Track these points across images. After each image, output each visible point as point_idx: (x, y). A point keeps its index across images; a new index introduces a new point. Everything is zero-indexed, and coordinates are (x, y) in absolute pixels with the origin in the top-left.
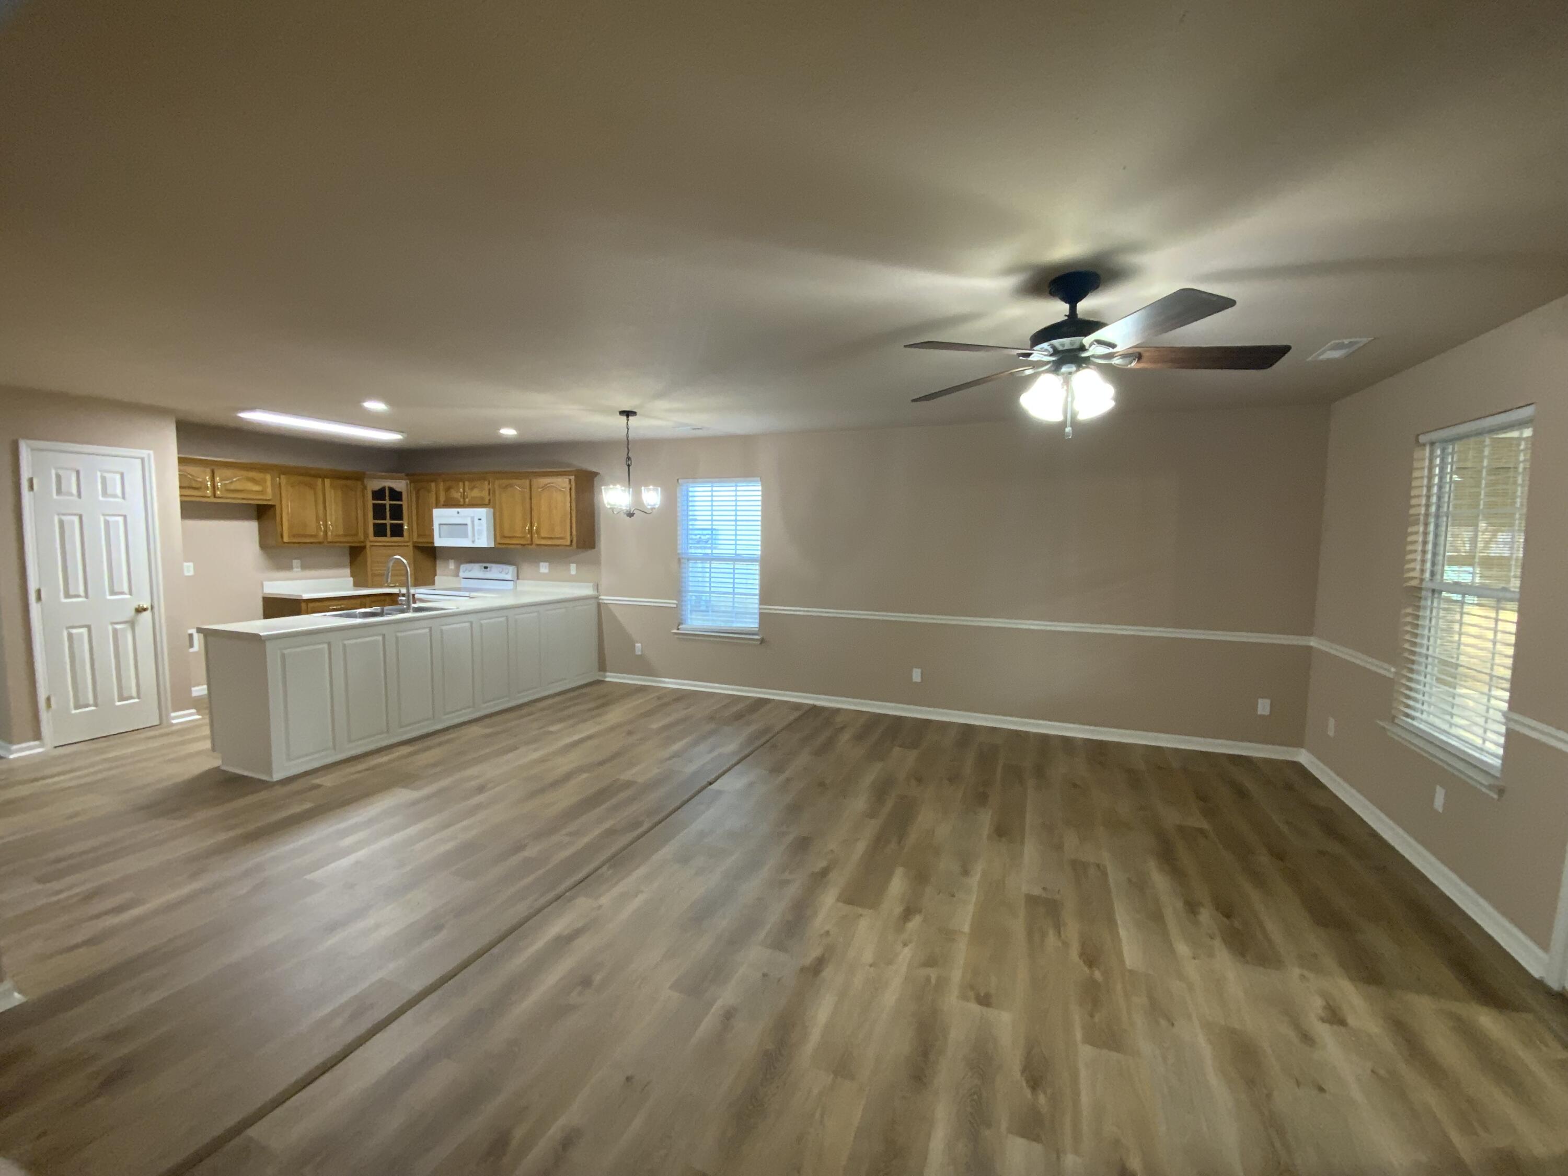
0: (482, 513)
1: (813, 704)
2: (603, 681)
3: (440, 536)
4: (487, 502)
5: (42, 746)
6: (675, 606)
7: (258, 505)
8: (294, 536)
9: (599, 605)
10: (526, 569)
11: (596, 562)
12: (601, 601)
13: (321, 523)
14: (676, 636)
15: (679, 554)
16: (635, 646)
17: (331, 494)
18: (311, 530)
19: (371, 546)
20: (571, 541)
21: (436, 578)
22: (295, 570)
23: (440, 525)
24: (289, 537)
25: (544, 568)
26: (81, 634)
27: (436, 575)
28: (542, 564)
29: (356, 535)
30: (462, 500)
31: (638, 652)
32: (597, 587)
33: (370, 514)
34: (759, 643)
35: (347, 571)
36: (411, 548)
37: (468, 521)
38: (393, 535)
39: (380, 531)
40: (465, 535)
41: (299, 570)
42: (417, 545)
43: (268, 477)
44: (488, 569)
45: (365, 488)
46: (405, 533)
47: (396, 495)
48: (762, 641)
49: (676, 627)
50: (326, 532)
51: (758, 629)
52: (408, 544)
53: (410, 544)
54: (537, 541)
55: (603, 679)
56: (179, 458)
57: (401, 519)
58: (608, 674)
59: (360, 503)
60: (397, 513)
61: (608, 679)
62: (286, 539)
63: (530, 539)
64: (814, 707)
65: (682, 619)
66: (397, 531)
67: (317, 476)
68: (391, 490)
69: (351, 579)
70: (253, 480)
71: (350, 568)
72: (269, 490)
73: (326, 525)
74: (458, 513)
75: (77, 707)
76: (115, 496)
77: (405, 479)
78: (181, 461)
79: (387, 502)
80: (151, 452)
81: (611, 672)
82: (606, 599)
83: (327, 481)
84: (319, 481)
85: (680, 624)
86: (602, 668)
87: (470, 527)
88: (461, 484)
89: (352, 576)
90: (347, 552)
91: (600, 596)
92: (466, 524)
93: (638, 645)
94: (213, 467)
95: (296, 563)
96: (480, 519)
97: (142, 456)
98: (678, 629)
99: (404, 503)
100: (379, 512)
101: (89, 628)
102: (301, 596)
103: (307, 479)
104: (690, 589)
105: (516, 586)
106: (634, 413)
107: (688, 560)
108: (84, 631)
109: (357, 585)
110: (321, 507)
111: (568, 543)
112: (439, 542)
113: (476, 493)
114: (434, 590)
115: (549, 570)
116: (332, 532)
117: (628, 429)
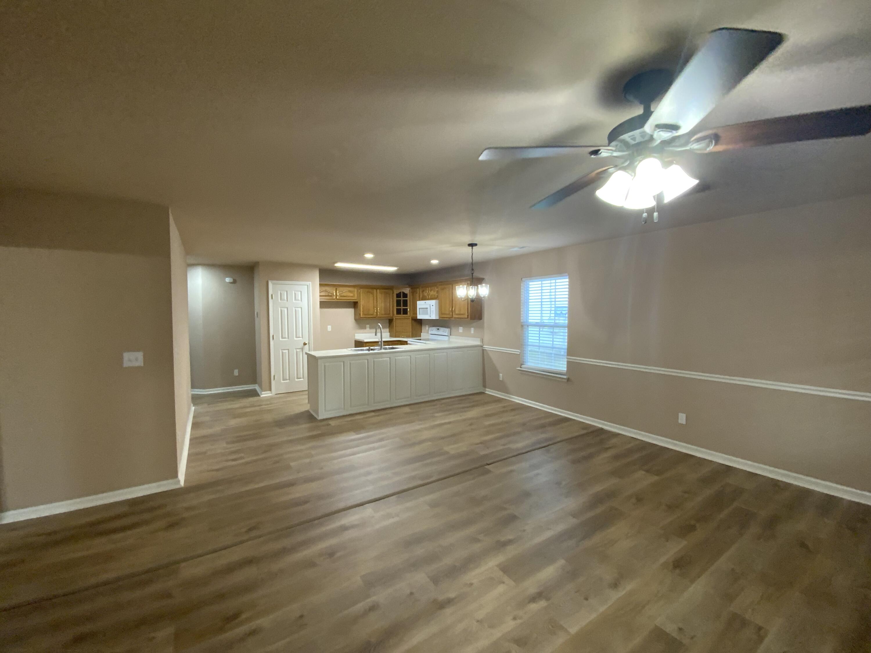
0: (433, 302)
1: (602, 428)
2: (484, 393)
3: (419, 314)
4: (436, 297)
5: (271, 393)
6: (519, 353)
7: (354, 302)
8: (365, 315)
9: (483, 350)
10: (454, 330)
11: (482, 327)
12: (484, 349)
13: (375, 309)
14: (520, 372)
15: (522, 322)
16: (499, 375)
17: (379, 295)
18: (371, 312)
19: (396, 319)
20: (468, 316)
21: (421, 333)
22: (367, 329)
23: (419, 308)
25: (461, 330)
26: (286, 352)
28: (460, 327)
29: (389, 314)
30: (427, 296)
31: (501, 379)
32: (482, 341)
33: (395, 305)
34: (566, 381)
36: (411, 319)
37: (428, 307)
38: (404, 314)
39: (399, 312)
40: (427, 314)
41: (369, 329)
42: (414, 318)
43: (356, 290)
44: (439, 330)
45: (393, 293)
46: (408, 313)
47: (405, 295)
48: (568, 380)
49: (520, 366)
50: (377, 313)
51: (565, 372)
52: (409, 318)
54: (454, 316)
55: (484, 392)
56: (320, 284)
57: (407, 306)
58: (487, 389)
59: (391, 300)
60: (405, 303)
61: (487, 392)
62: (362, 316)
63: (452, 315)
64: (602, 429)
65: (524, 362)
66: (405, 312)
67: (374, 288)
68: (404, 293)
70: (350, 291)
71: (389, 329)
72: (356, 295)
73: (377, 310)
74: (425, 303)
75: (283, 380)
76: (299, 300)
77: (409, 288)
79: (402, 299)
80: (310, 283)
81: (488, 388)
82: (486, 347)
83: (378, 291)
84: (375, 290)
85: (522, 364)
86: (485, 386)
87: (429, 309)
88: (427, 288)
89: (389, 332)
90: (388, 321)
91: (483, 345)
92: (427, 308)
93: (501, 375)
94: (336, 287)
95: (368, 326)
96: (433, 306)
97: (307, 284)
98: (521, 367)
99: (408, 299)
100: (398, 303)
101: (288, 350)
102: (364, 340)
103: (370, 290)
104: (529, 344)
105: (449, 338)
106: (476, 245)
107: (528, 326)
109: (391, 336)
110: (375, 301)
111: (466, 317)
112: (419, 317)
113: (432, 293)
114: (420, 340)
115: (463, 330)
116: (379, 313)
117: (472, 254)
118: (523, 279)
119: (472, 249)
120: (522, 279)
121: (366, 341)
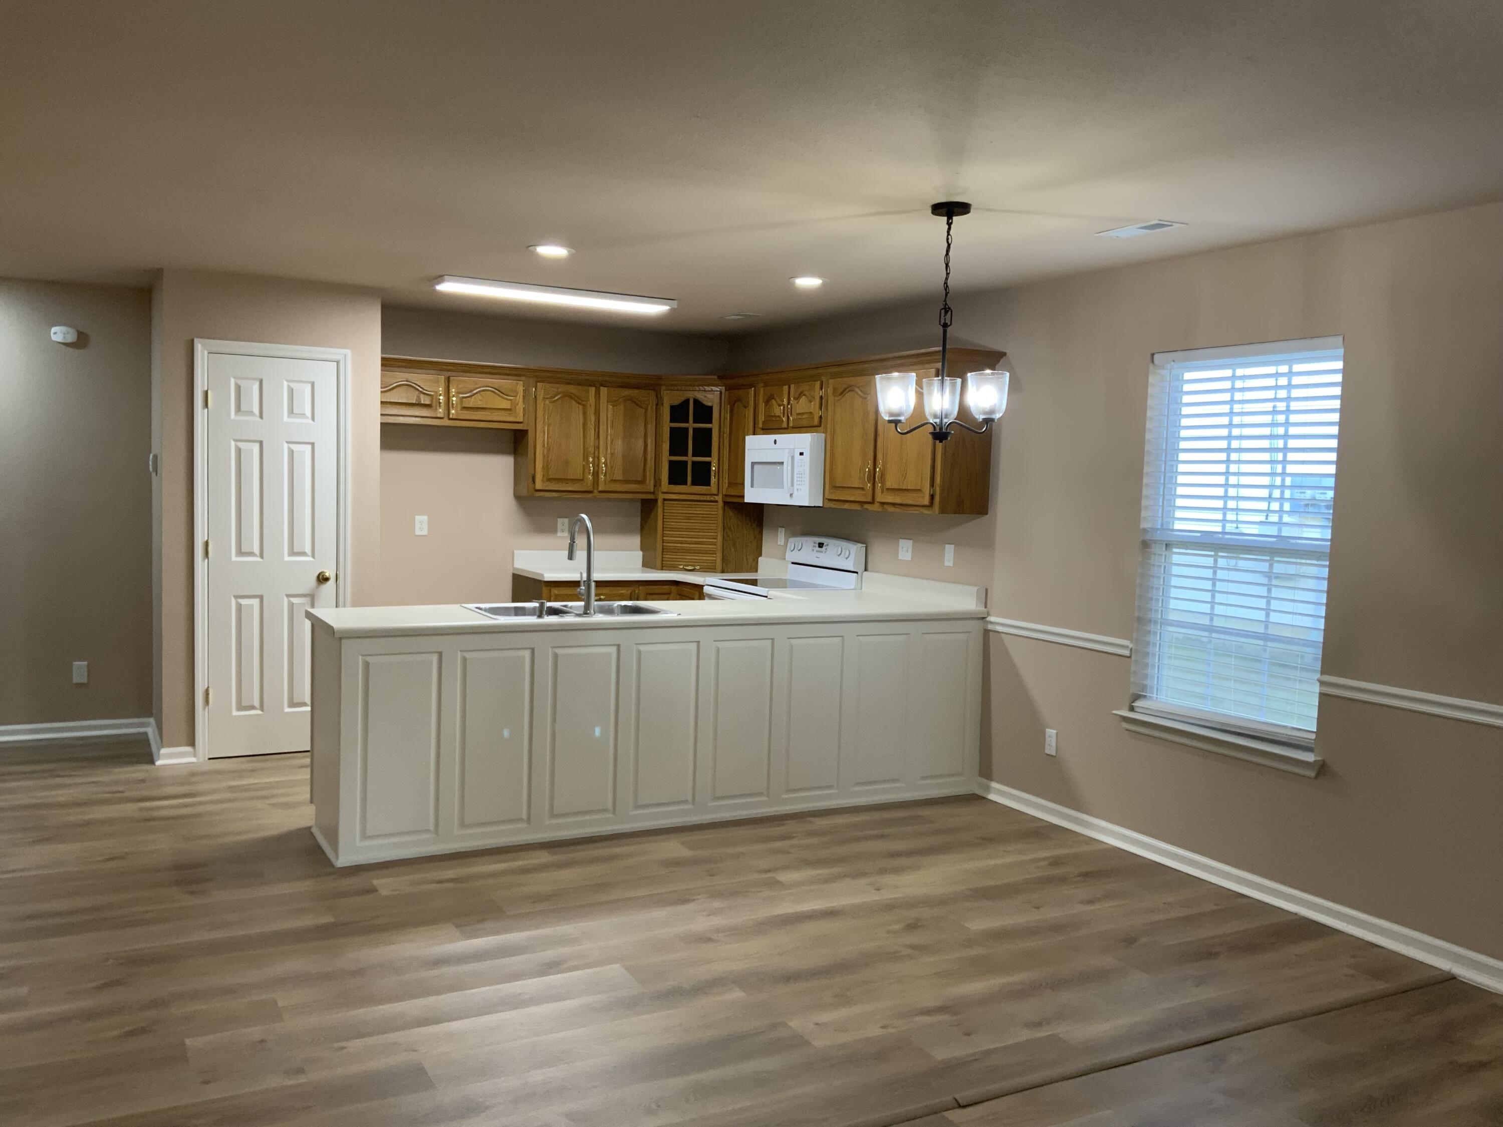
0: (804, 441)
1: (1449, 973)
2: (984, 798)
3: (752, 486)
4: (816, 421)
5: (195, 756)
6: (1126, 652)
7: (515, 431)
8: (550, 480)
9: (986, 632)
10: (879, 549)
11: (987, 544)
12: (990, 627)
13: (591, 460)
14: (1125, 725)
15: (1144, 530)
16: (1044, 733)
17: (607, 411)
18: (575, 471)
19: (665, 500)
20: (932, 497)
21: (760, 559)
22: (559, 534)
23: (753, 464)
24: (543, 481)
25: (905, 550)
26: (252, 606)
27: (761, 555)
28: (902, 543)
29: (642, 482)
30: (784, 419)
31: (1051, 749)
32: (985, 597)
33: (666, 446)
34: (1312, 774)
35: (636, 540)
36: (721, 504)
37: (785, 458)
38: (695, 482)
39: (677, 475)
40: (781, 484)
41: (566, 534)
42: (729, 500)
43: (520, 388)
44: (824, 547)
45: (659, 403)
46: (713, 480)
47: (704, 412)
48: (1322, 769)
49: (1127, 705)
50: (596, 474)
51: (1313, 736)
52: (716, 498)
53: (719, 498)
54: (880, 498)
55: (980, 792)
56: (383, 359)
57: (710, 456)
58: (994, 785)
59: (651, 427)
60: (703, 443)
61: (992, 797)
62: (540, 484)
63: (870, 493)
64: (1451, 978)
65: (1144, 687)
66: (702, 475)
67: (591, 384)
68: (697, 402)
69: (641, 553)
70: (499, 391)
71: (641, 536)
72: (520, 407)
73: (597, 465)
74: (776, 442)
75: (240, 708)
76: (303, 415)
77: (716, 386)
78: (386, 363)
79: (691, 425)
80: (348, 352)
81: (998, 782)
82: (998, 621)
83: (604, 391)
84: (592, 390)
85: (1137, 697)
86: (986, 771)
87: (787, 467)
88: (786, 388)
89: (642, 549)
90: (638, 505)
91: (988, 614)
92: (782, 463)
93: (1051, 733)
94: (449, 374)
96: (801, 454)
97: (336, 357)
98: (1132, 709)
99: (714, 426)
100: (678, 442)
101: (261, 598)
102: (542, 575)
103: (572, 389)
104: (1172, 617)
105: (862, 582)
106: (962, 208)
107: (1168, 546)
108: (256, 602)
109: (647, 564)
110: (592, 433)
111: (926, 501)
112: (752, 495)
113: (802, 406)
114: (754, 582)
115: (914, 554)
116: (605, 475)
117: (949, 246)
118: (1156, 357)
119: (949, 224)
120: (1153, 355)
121: (549, 576)
